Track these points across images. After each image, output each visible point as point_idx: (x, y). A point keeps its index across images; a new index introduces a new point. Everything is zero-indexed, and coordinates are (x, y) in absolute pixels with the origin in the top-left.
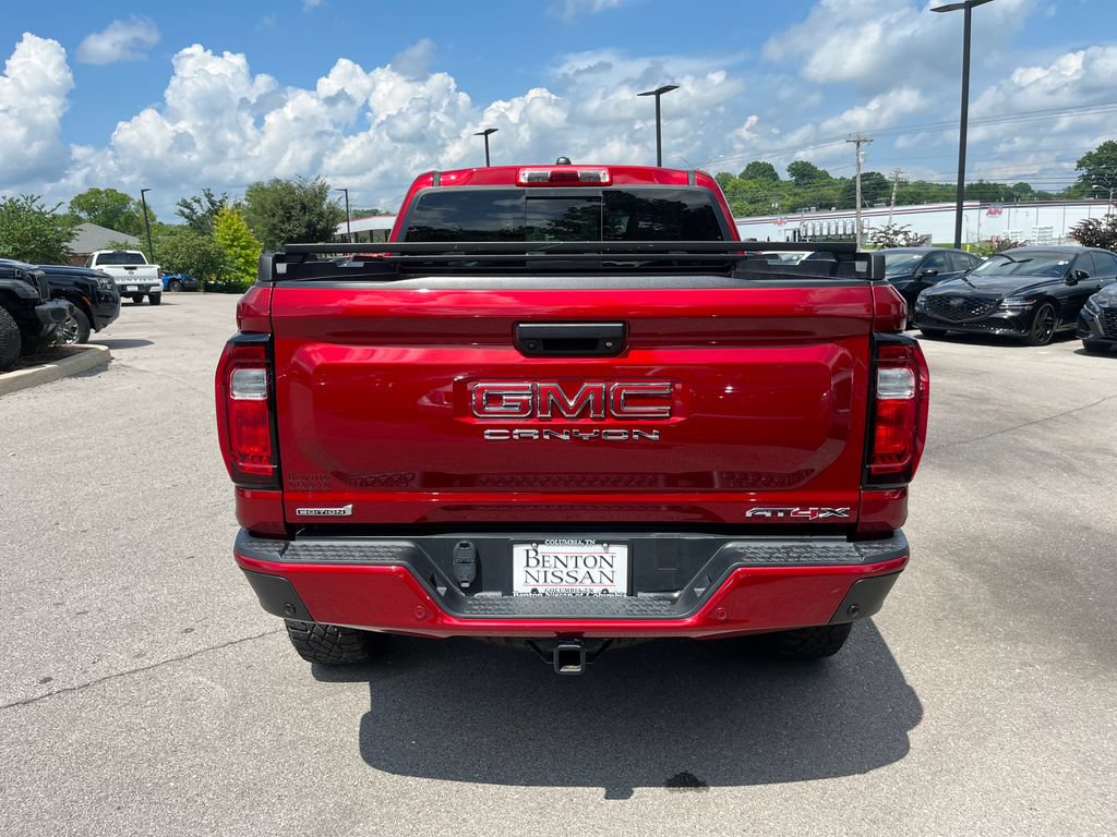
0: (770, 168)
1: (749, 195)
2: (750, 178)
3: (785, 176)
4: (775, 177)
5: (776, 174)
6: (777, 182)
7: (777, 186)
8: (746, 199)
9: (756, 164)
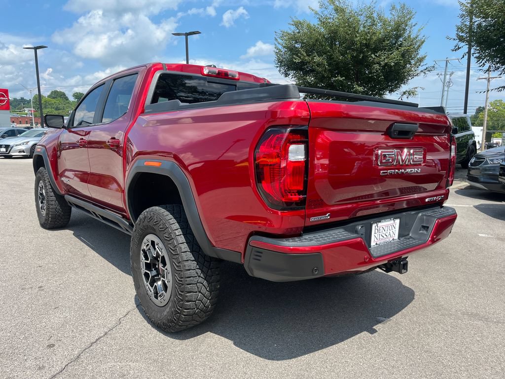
0: (64, 94)
1: (55, 106)
2: (54, 98)
3: (72, 99)
4: (67, 99)
5: (67, 97)
6: (67, 101)
7: (68, 103)
8: (53, 108)
9: (56, 92)
